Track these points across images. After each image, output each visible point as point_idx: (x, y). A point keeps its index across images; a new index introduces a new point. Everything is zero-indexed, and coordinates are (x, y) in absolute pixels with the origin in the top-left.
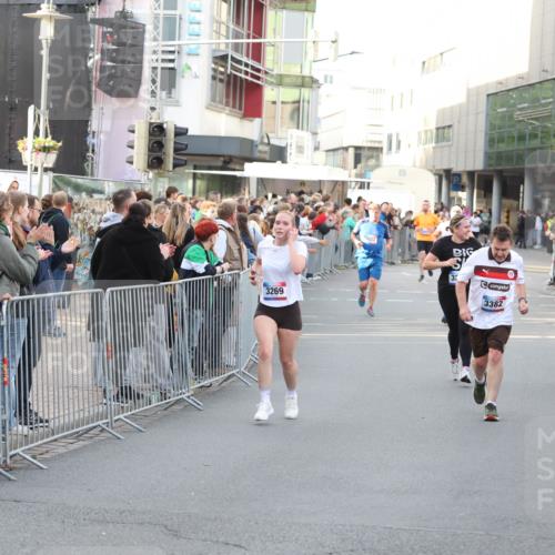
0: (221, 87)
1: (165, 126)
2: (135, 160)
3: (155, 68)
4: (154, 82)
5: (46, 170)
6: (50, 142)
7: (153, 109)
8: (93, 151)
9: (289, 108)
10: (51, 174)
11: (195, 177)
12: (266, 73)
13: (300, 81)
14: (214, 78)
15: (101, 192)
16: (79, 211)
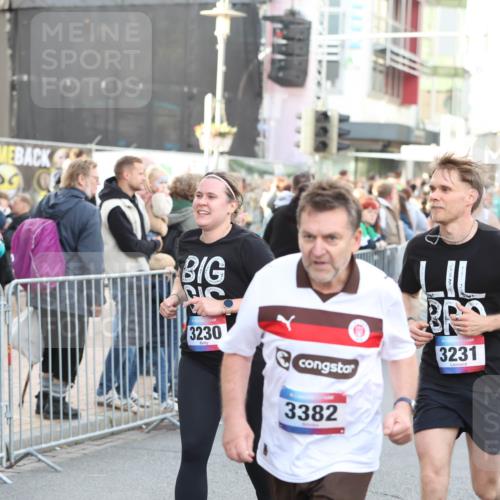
0: (381, 78)
1: (329, 114)
2: (302, 144)
3: (320, 62)
4: (320, 73)
5: (222, 153)
6: (225, 128)
7: (319, 98)
8: (264, 137)
9: (443, 97)
10: (227, 158)
11: (357, 159)
12: (422, 65)
13: (453, 72)
14: (375, 69)
15: (271, 173)
16: (252, 190)
